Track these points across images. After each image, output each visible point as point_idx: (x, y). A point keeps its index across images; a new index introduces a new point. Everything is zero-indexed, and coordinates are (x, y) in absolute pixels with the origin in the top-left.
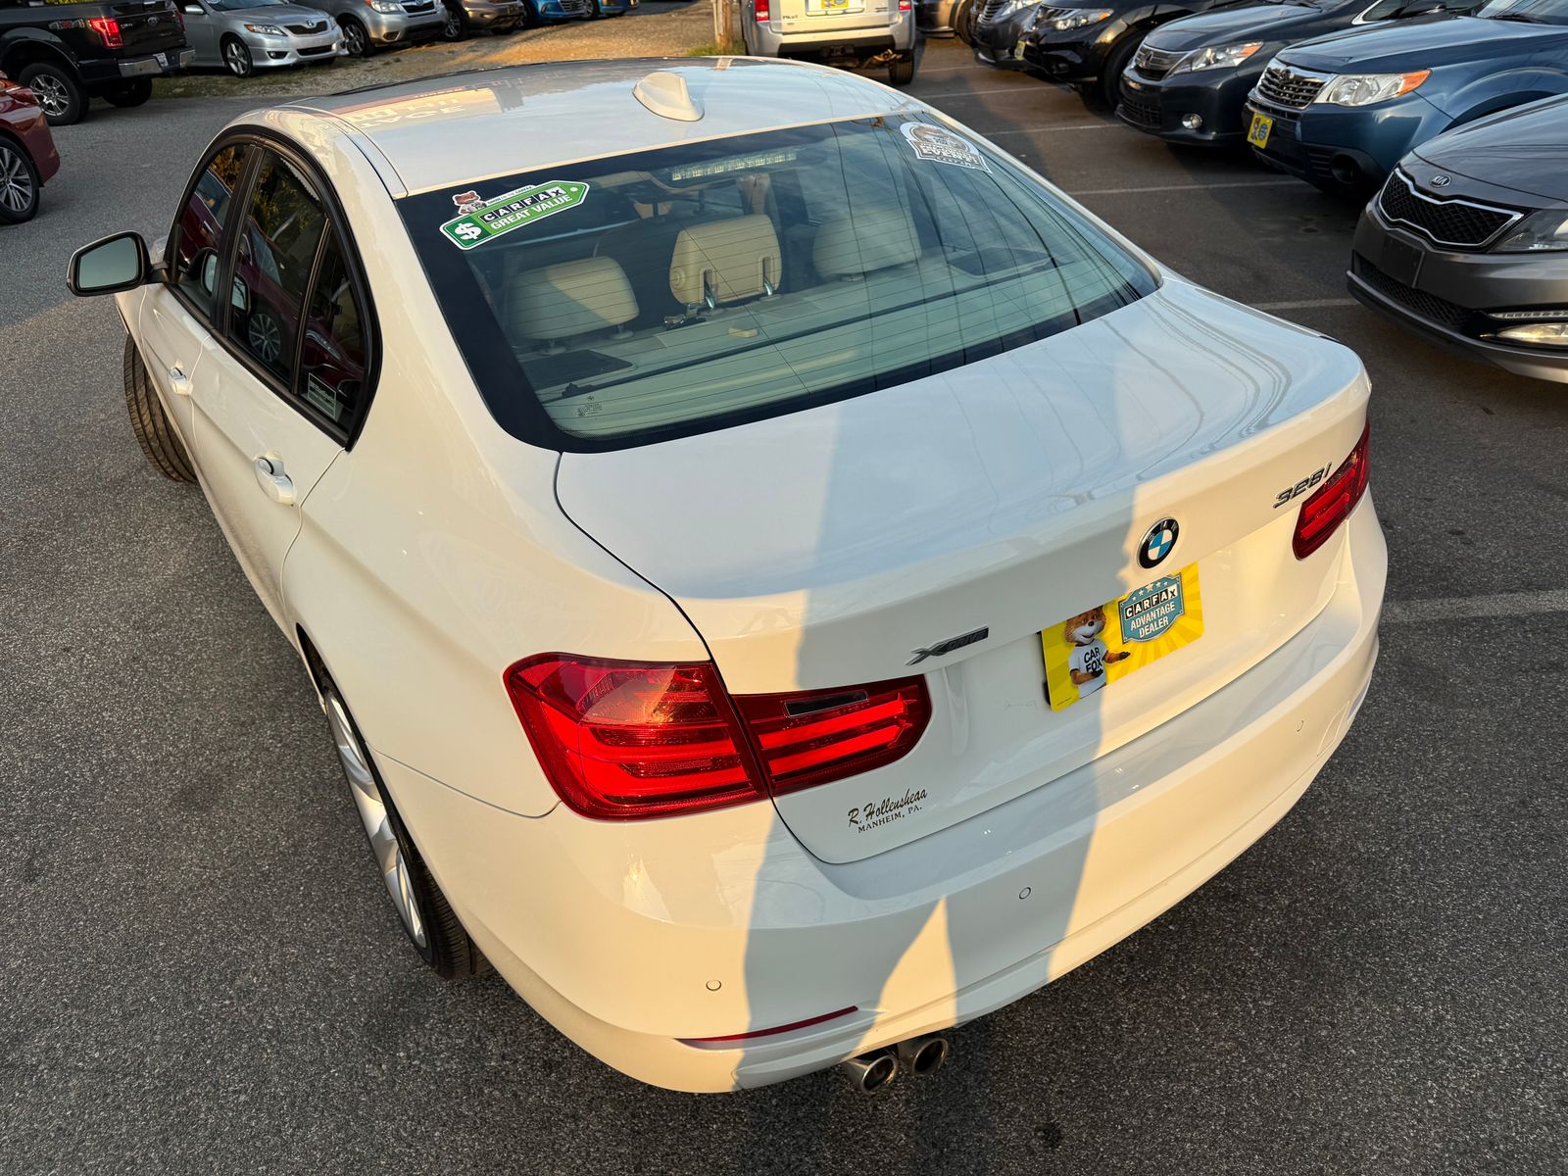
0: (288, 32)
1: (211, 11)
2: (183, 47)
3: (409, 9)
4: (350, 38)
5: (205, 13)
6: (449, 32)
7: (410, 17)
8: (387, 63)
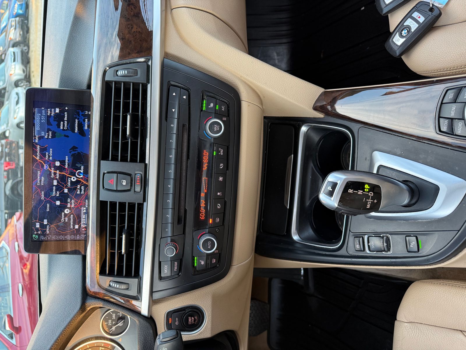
0: (18, 106)
1: (8, 128)
2: (18, 143)
3: (14, 61)
4: (24, 85)
5: (9, 130)
6: (26, 50)
7: (17, 61)
8: (33, 76)
